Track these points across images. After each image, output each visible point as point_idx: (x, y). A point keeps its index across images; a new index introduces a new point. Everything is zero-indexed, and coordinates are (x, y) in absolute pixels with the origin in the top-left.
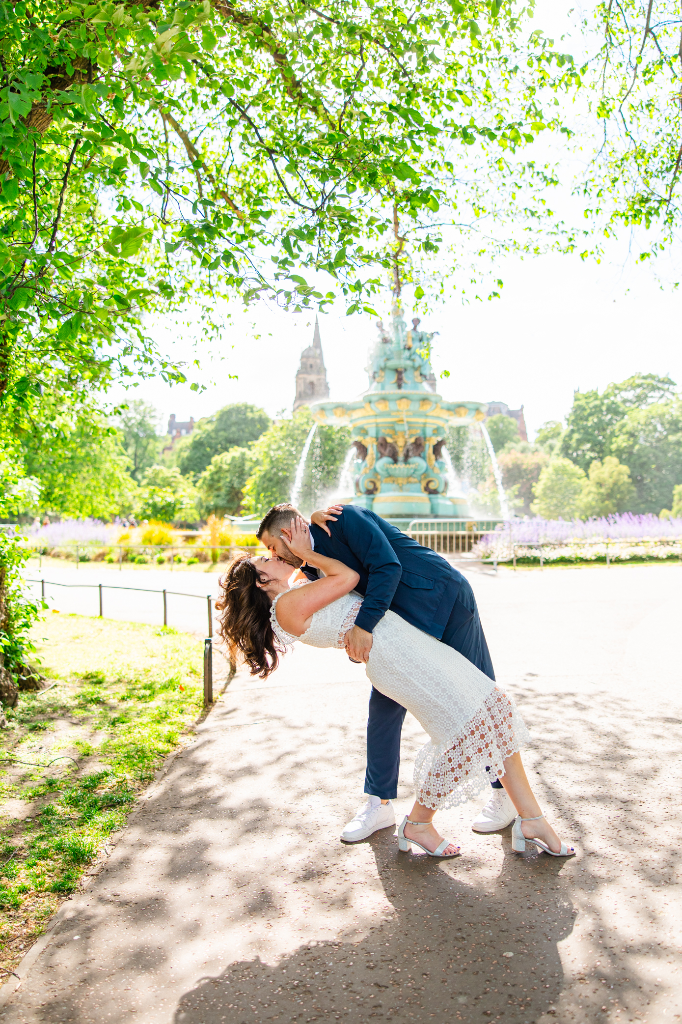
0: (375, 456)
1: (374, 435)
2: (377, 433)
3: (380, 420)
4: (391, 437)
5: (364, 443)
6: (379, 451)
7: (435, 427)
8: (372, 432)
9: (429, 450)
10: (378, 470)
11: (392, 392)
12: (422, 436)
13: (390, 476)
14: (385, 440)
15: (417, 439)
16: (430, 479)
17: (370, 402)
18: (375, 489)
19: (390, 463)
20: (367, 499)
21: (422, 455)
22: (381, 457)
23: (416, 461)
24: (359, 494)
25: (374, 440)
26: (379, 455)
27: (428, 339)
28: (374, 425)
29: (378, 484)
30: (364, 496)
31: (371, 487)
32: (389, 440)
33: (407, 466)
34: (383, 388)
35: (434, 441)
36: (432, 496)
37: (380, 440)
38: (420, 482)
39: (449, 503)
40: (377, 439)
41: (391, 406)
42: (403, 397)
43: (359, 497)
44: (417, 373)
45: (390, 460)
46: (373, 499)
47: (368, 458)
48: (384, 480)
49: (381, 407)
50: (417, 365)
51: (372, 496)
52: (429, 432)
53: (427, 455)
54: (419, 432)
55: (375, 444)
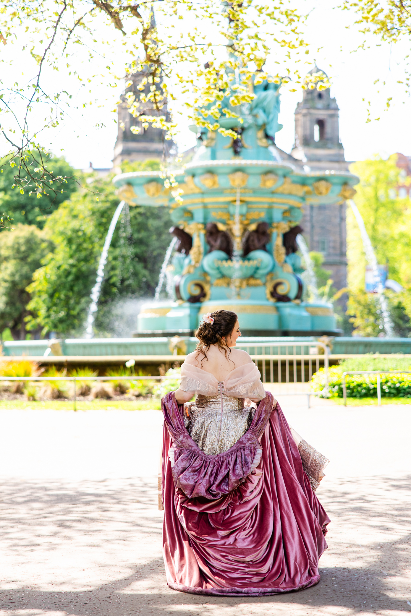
0: (202, 249)
1: (201, 220)
2: (205, 218)
3: (208, 200)
4: (225, 223)
5: (187, 230)
6: (208, 243)
7: (286, 207)
8: (199, 216)
9: (277, 241)
10: (207, 268)
11: (226, 162)
12: (267, 221)
13: (223, 276)
14: (215, 227)
15: (259, 226)
16: (278, 280)
17: (194, 176)
18: (203, 295)
19: (222, 260)
20: (191, 308)
21: (268, 247)
22: (210, 251)
23: (259, 255)
24: (179, 302)
25: (201, 226)
26: (208, 248)
27: (276, 87)
28: (201, 206)
29: (207, 288)
30: (187, 305)
31: (196, 292)
32: (221, 227)
33: (246, 263)
34: (214, 156)
35: (285, 227)
36: (281, 304)
37: (209, 226)
38: (265, 284)
39: (305, 314)
40: (205, 224)
41: (222, 181)
42: (238, 170)
43: (180, 306)
44: (261, 134)
45: (222, 254)
46: (199, 309)
47: (193, 252)
48: (215, 282)
49: (207, 182)
50: (260, 121)
51: (197, 305)
52: (277, 215)
53: (274, 247)
54: (263, 216)
55: (203, 232)
